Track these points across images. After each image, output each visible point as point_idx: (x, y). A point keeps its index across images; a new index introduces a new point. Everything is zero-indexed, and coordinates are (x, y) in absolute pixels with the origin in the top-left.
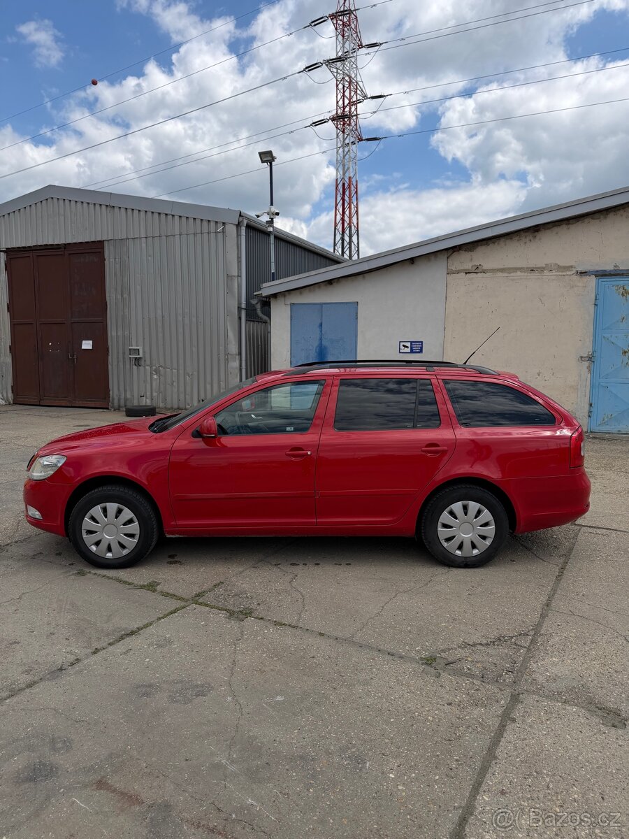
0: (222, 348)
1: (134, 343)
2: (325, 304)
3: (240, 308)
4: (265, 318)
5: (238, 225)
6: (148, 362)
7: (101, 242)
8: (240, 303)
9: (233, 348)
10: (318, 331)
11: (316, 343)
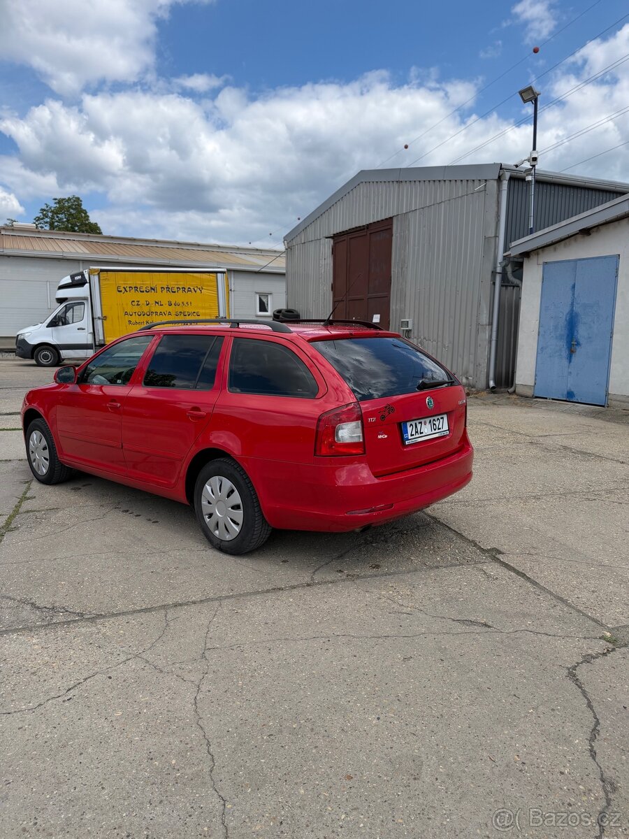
0: (474, 318)
1: (407, 316)
2: (580, 260)
3: (494, 273)
4: (516, 281)
5: (499, 179)
6: (416, 335)
7: (391, 218)
8: (495, 268)
9: (484, 319)
10: (570, 293)
11: (567, 309)
